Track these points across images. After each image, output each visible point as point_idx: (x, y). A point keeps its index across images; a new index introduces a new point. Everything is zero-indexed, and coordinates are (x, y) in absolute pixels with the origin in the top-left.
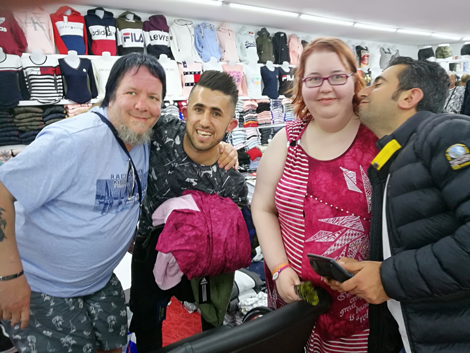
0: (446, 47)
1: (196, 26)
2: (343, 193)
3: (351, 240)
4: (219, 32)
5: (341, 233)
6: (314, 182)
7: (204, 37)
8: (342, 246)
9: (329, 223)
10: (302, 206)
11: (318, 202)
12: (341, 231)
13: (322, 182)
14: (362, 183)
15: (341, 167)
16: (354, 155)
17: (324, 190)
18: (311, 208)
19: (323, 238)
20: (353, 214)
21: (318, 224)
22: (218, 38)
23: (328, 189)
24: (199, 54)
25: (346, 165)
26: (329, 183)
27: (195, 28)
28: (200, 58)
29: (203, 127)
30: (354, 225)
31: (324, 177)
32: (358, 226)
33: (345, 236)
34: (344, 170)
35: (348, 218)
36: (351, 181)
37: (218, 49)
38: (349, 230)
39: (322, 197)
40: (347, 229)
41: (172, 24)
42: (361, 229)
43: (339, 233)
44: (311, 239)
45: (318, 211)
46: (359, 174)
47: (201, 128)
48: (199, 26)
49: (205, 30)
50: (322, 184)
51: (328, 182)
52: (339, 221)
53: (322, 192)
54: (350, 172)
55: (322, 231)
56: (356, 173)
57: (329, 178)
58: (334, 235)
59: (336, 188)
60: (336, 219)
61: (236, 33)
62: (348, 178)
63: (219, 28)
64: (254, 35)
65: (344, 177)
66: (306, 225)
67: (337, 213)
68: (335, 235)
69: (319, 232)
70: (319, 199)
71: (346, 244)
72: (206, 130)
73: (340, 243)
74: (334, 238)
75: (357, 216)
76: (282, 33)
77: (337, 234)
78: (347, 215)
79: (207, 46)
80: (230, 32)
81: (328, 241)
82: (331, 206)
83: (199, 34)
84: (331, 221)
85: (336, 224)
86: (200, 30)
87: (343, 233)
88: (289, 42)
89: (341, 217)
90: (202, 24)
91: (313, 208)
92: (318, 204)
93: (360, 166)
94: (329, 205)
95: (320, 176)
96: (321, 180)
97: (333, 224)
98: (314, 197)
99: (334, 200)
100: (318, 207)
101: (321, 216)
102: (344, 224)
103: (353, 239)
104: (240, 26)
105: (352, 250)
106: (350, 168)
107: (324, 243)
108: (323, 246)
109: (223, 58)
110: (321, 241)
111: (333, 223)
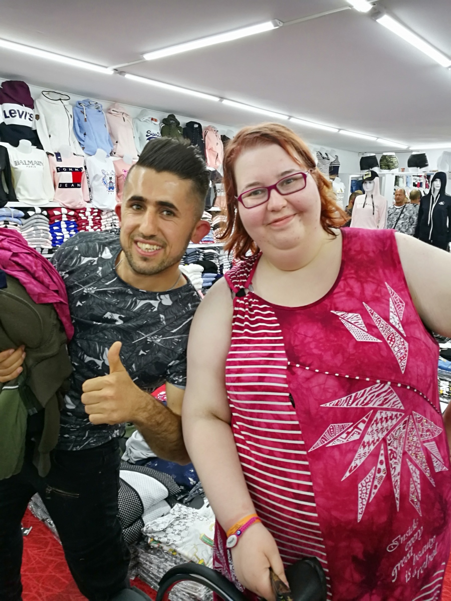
0: (391, 156)
1: (75, 103)
2: (351, 350)
3: (387, 430)
4: (109, 115)
5: (367, 420)
6: (294, 341)
7: (87, 119)
8: (376, 445)
9: (342, 406)
10: (286, 386)
11: (311, 373)
12: (367, 418)
13: (308, 339)
14: (376, 327)
15: (332, 311)
16: (348, 289)
17: (315, 351)
18: (302, 387)
19: (339, 438)
20: (378, 381)
21: (322, 414)
22: (108, 123)
23: (323, 348)
24: (80, 143)
25: (340, 306)
26: (321, 338)
27: (74, 106)
28: (81, 149)
29: (145, 237)
30: (386, 399)
31: (309, 332)
32: (392, 401)
33: (375, 425)
34: (339, 314)
35: (371, 390)
36: (356, 328)
37: (108, 139)
38: (379, 411)
39: (316, 364)
40: (375, 410)
41: (39, 97)
42: (399, 405)
43: (364, 422)
44: (318, 444)
45: (316, 390)
46: (365, 315)
47: (141, 239)
48: (80, 104)
49: (88, 110)
50: (309, 343)
51: (318, 337)
52: (357, 399)
53: (313, 354)
54: (350, 315)
55: (333, 425)
56: (361, 315)
57: (318, 331)
58: (356, 427)
59: (335, 343)
60: (351, 397)
61: (133, 119)
62: (350, 324)
63: (110, 109)
64: (158, 123)
65: (342, 324)
66: (301, 419)
67: (350, 386)
68: (359, 426)
69: (328, 428)
70: (312, 367)
71: (380, 440)
72: (151, 241)
73: (371, 440)
74: (359, 433)
75: (386, 383)
76: (197, 123)
77: (361, 423)
78: (367, 385)
79: (93, 134)
80: (124, 116)
81: (350, 440)
82: (337, 375)
83: (81, 115)
84: (343, 402)
85: (354, 405)
86: (81, 110)
87: (370, 420)
88: (205, 136)
89: (359, 392)
90: (84, 101)
91: (305, 385)
92: (312, 377)
93: (364, 303)
94: (332, 374)
95: (302, 331)
96: (306, 336)
97: (348, 407)
98: (303, 366)
99: (339, 365)
100: (314, 382)
101: (323, 398)
102: (367, 404)
103: (389, 428)
104: (139, 110)
105: (394, 450)
106: (347, 309)
107: (344, 446)
108: (344, 452)
109: (114, 151)
110: (337, 443)
111: (347, 405)
